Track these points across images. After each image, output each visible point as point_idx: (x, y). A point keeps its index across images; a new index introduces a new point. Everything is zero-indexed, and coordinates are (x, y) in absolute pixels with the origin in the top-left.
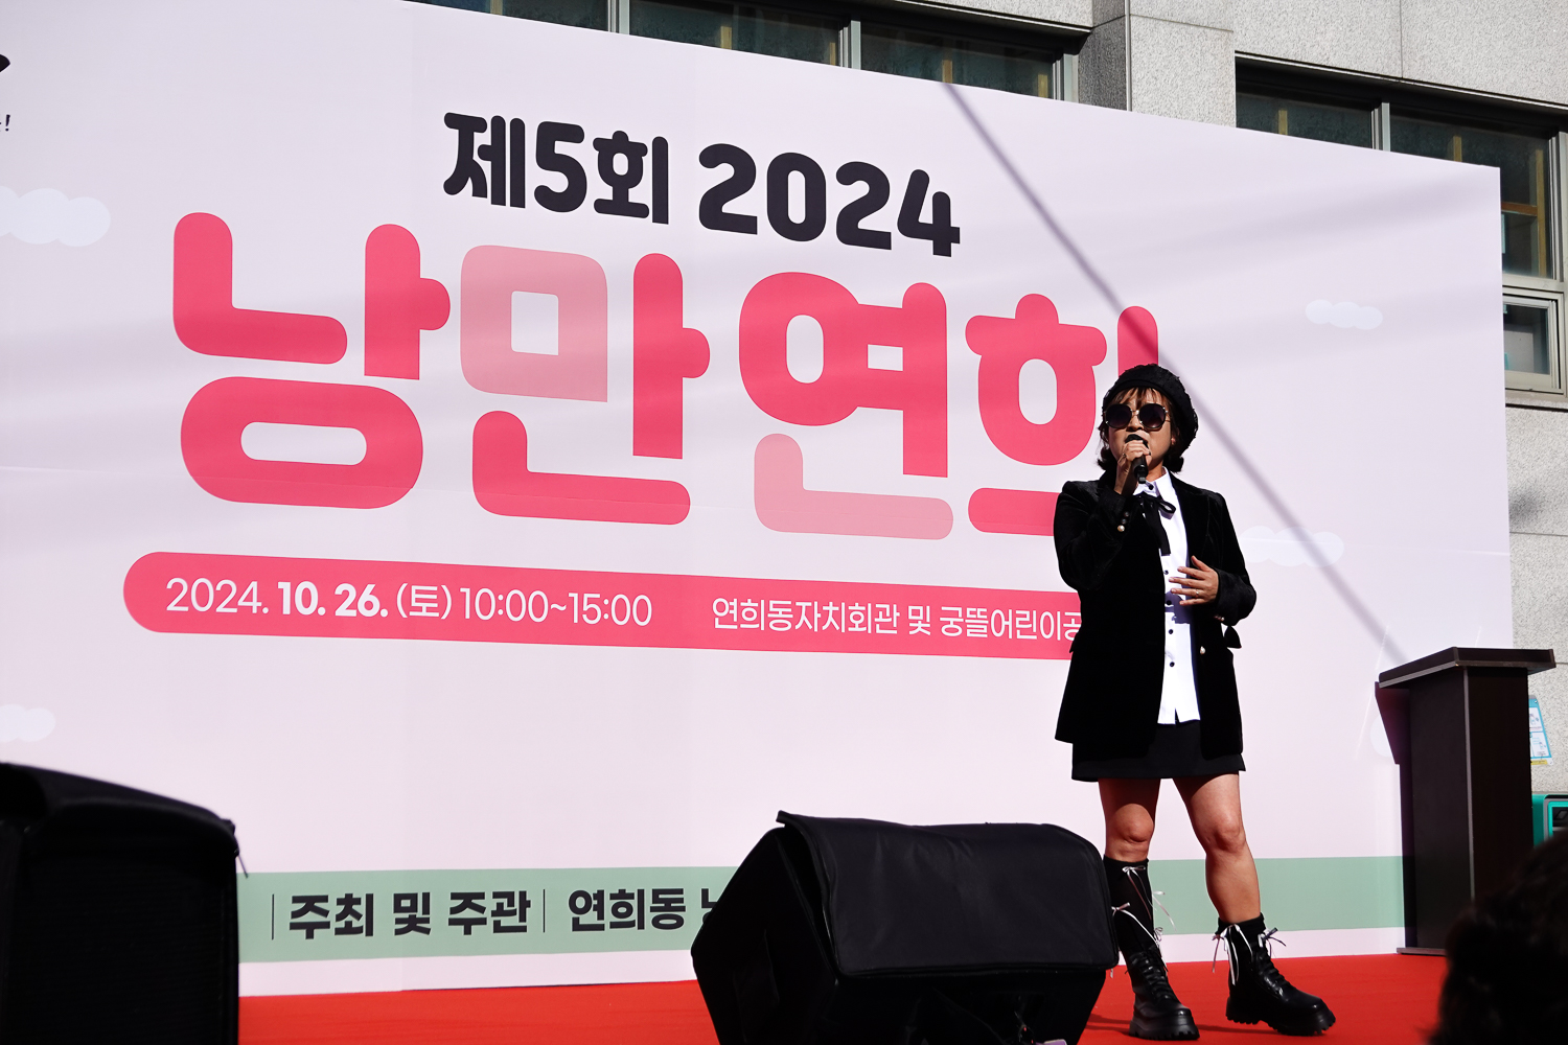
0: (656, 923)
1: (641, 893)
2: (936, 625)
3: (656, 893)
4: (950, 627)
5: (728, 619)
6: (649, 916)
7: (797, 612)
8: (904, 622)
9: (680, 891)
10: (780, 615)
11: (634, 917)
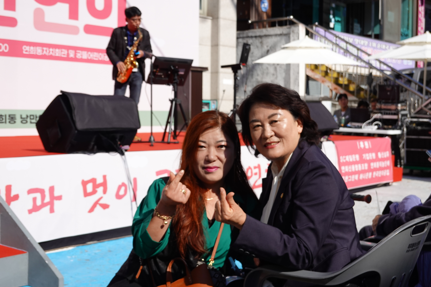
0: (9, 122)
1: (6, 116)
2: (75, 55)
3: (9, 116)
4: (79, 56)
5: (26, 51)
6: (8, 121)
7: (43, 50)
8: (68, 54)
9: (15, 115)
10: (39, 51)
11: (4, 121)
